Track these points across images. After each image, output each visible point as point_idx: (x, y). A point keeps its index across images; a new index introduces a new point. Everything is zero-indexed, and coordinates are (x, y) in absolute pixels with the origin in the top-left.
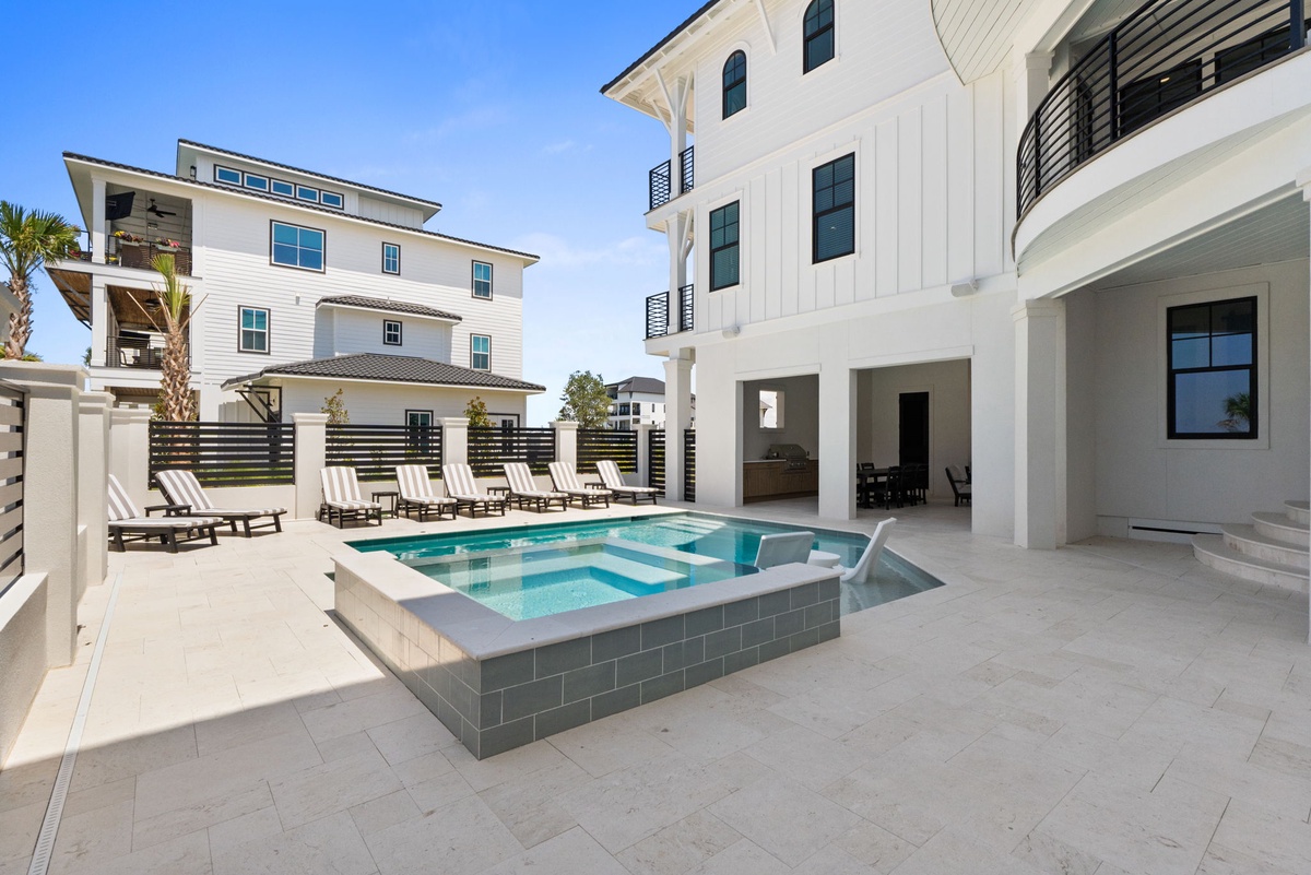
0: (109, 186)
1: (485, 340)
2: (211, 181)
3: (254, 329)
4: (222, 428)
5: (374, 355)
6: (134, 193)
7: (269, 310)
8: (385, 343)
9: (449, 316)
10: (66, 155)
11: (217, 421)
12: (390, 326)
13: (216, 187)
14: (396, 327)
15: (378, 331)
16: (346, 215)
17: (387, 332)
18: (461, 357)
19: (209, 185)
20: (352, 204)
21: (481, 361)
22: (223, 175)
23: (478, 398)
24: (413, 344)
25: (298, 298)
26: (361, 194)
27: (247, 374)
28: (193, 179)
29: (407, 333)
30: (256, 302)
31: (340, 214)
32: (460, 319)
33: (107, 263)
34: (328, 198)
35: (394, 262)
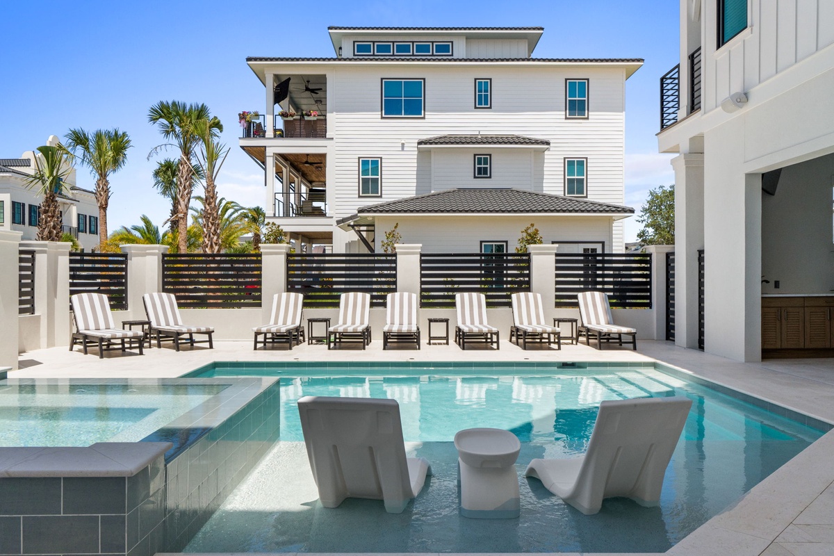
0: (277, 77)
1: (581, 163)
2: (352, 56)
3: (370, 177)
4: (348, 258)
5: (465, 190)
6: (289, 79)
7: (381, 158)
8: (475, 177)
9: (537, 142)
10: (249, 59)
11: (344, 253)
12: (480, 160)
13: (356, 60)
14: (486, 160)
15: (468, 165)
16: (455, 60)
17: (477, 166)
18: (554, 184)
19: (350, 60)
20: (460, 49)
21: (576, 185)
22: (361, 48)
23: (532, 225)
24: (504, 175)
25: (403, 144)
26: (469, 38)
27: (349, 215)
28: (340, 57)
29: (497, 165)
30: (370, 153)
31: (450, 60)
32: (548, 143)
33: (275, 136)
34: (440, 49)
35: (486, 96)
